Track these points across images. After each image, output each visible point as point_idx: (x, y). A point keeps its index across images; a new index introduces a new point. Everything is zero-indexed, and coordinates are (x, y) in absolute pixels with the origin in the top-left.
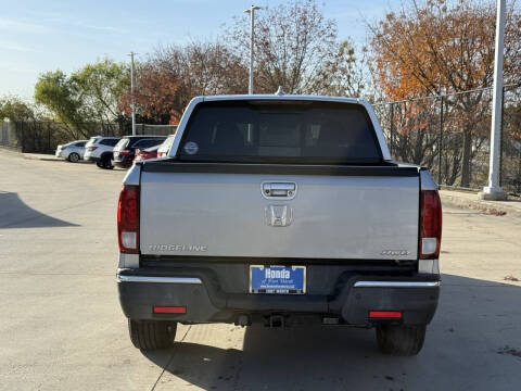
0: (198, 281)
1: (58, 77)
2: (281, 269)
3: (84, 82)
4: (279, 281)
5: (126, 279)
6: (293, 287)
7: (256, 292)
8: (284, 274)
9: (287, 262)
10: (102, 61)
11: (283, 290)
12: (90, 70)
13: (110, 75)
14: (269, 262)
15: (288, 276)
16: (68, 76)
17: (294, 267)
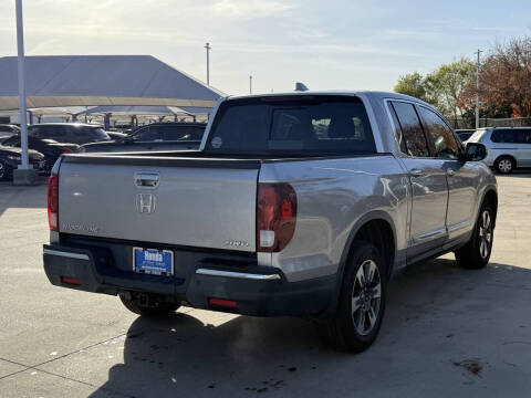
0: (85, 257)
1: (417, 78)
2: (155, 252)
3: (438, 81)
4: (154, 263)
5: (50, 252)
6: (164, 270)
7: (138, 271)
8: (157, 257)
9: (160, 247)
10: (458, 60)
11: (157, 271)
12: (445, 70)
13: (464, 73)
14: (147, 245)
15: (161, 260)
16: (424, 77)
17: (164, 251)
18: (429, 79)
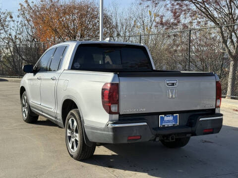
0: (146, 124)
2: (170, 116)
4: (169, 121)
6: (174, 123)
7: (161, 127)
8: (170, 118)
9: (172, 113)
11: (171, 124)
14: (166, 113)
15: (172, 119)
17: (175, 115)
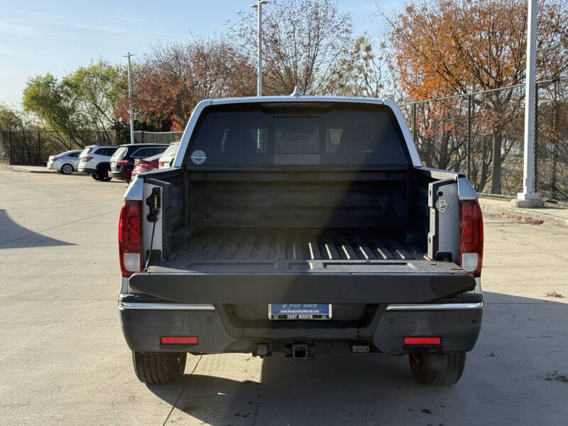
0: (210, 307)
1: (49, 82)
3: (76, 86)
4: (301, 305)
5: (130, 306)
6: (317, 312)
7: (276, 318)
10: (96, 63)
11: (306, 315)
12: (83, 73)
13: (105, 79)
16: (60, 81)
18: (67, 83)
